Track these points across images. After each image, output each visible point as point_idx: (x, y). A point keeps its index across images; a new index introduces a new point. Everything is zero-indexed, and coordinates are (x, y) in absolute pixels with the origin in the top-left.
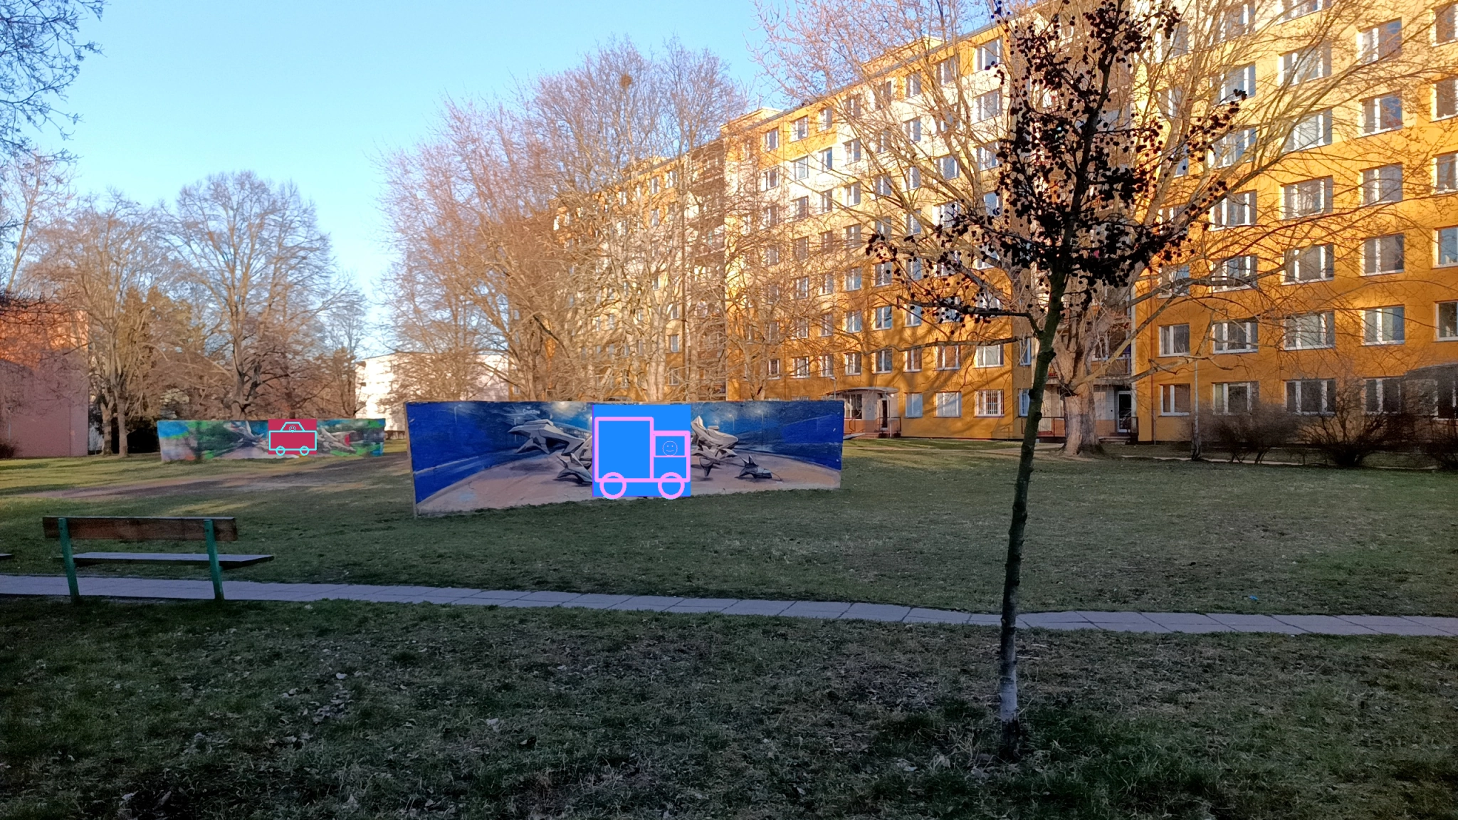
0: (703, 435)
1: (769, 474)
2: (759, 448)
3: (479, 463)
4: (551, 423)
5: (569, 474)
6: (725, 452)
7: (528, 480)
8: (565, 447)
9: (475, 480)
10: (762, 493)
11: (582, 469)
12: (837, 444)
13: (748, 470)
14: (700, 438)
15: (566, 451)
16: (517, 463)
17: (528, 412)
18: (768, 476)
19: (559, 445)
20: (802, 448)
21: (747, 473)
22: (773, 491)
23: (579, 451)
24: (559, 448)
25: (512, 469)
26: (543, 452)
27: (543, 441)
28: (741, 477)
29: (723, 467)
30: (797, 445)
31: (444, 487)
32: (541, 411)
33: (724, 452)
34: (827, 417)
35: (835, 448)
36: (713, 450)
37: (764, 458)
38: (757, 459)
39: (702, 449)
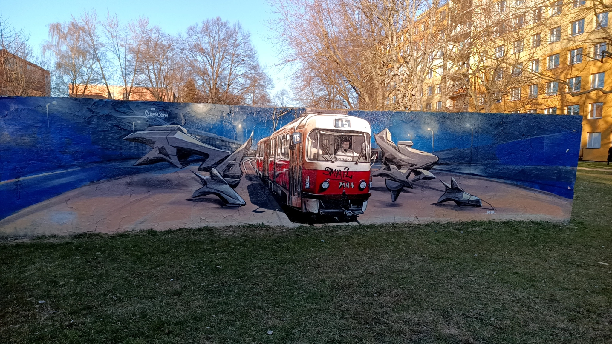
0: (391, 151)
1: (477, 201)
2: (466, 170)
3: (82, 176)
4: (185, 130)
5: (209, 193)
6: (420, 173)
7: (151, 200)
8: (204, 160)
9: (76, 197)
10: (467, 224)
11: (226, 188)
12: (569, 168)
13: (450, 196)
14: (387, 155)
15: (205, 165)
16: (136, 178)
17: (152, 115)
18: (476, 204)
19: (195, 157)
20: (522, 172)
21: (448, 199)
22: (482, 223)
23: (223, 166)
24: (195, 161)
25: (129, 184)
26: (172, 165)
27: (172, 151)
28: (440, 204)
29: (417, 191)
30: (518, 167)
31: (30, 204)
32: (170, 114)
33: (418, 173)
34: (558, 135)
35: (567, 172)
36: (404, 171)
37: (472, 182)
38: (462, 183)
39: (389, 169)
